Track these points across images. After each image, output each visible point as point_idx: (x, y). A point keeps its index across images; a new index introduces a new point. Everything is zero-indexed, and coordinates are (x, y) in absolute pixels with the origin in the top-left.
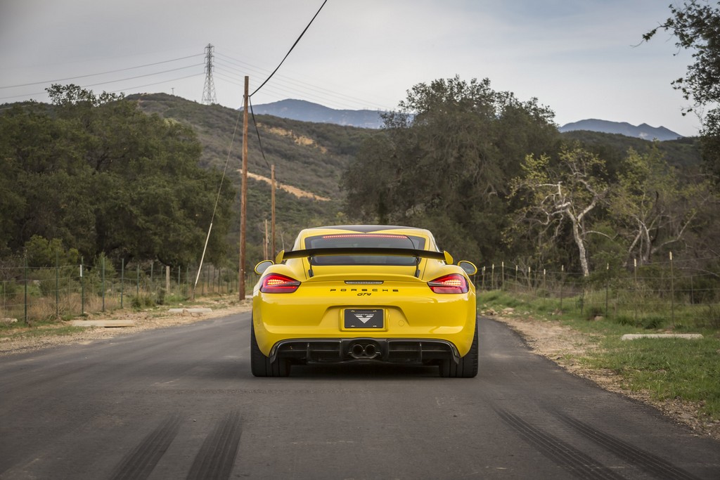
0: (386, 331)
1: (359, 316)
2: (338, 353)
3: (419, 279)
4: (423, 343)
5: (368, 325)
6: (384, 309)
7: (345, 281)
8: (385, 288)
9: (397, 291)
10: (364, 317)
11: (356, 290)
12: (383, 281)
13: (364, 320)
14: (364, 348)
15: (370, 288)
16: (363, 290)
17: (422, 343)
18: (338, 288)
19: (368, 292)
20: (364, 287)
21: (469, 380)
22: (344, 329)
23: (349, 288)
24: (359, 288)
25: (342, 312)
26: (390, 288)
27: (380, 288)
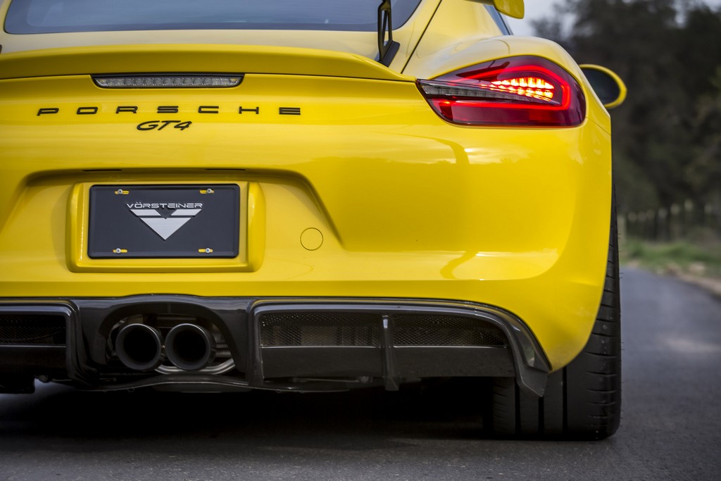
0: (249, 269)
1: (146, 213)
2: (62, 353)
3: (394, 69)
4: (397, 317)
5: (182, 245)
6: (242, 185)
7: (95, 77)
8: (249, 100)
9: (296, 111)
10: (166, 213)
11: (134, 110)
12: (240, 76)
13: (166, 228)
14: (164, 333)
15: (187, 101)
16: (161, 110)
17: (394, 316)
18: (68, 103)
19: (180, 116)
20: (168, 98)
21: (589, 448)
22: (82, 259)
23: (108, 101)
24: (148, 102)
25: (80, 195)
26: (270, 102)
27: (227, 100)
